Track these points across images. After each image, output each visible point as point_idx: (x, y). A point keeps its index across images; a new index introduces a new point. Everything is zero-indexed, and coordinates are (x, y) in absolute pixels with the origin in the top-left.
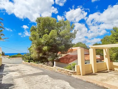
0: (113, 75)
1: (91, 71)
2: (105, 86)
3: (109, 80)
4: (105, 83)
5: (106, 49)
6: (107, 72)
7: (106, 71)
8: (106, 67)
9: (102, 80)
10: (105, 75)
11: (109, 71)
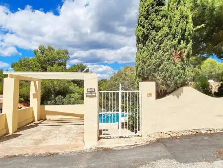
0: (50, 128)
1: (5, 130)
2: (52, 152)
3: (49, 138)
4: (45, 145)
5: (37, 82)
6: (37, 125)
7: (32, 124)
8: (33, 117)
9: (37, 142)
10: (36, 132)
11: (40, 123)
